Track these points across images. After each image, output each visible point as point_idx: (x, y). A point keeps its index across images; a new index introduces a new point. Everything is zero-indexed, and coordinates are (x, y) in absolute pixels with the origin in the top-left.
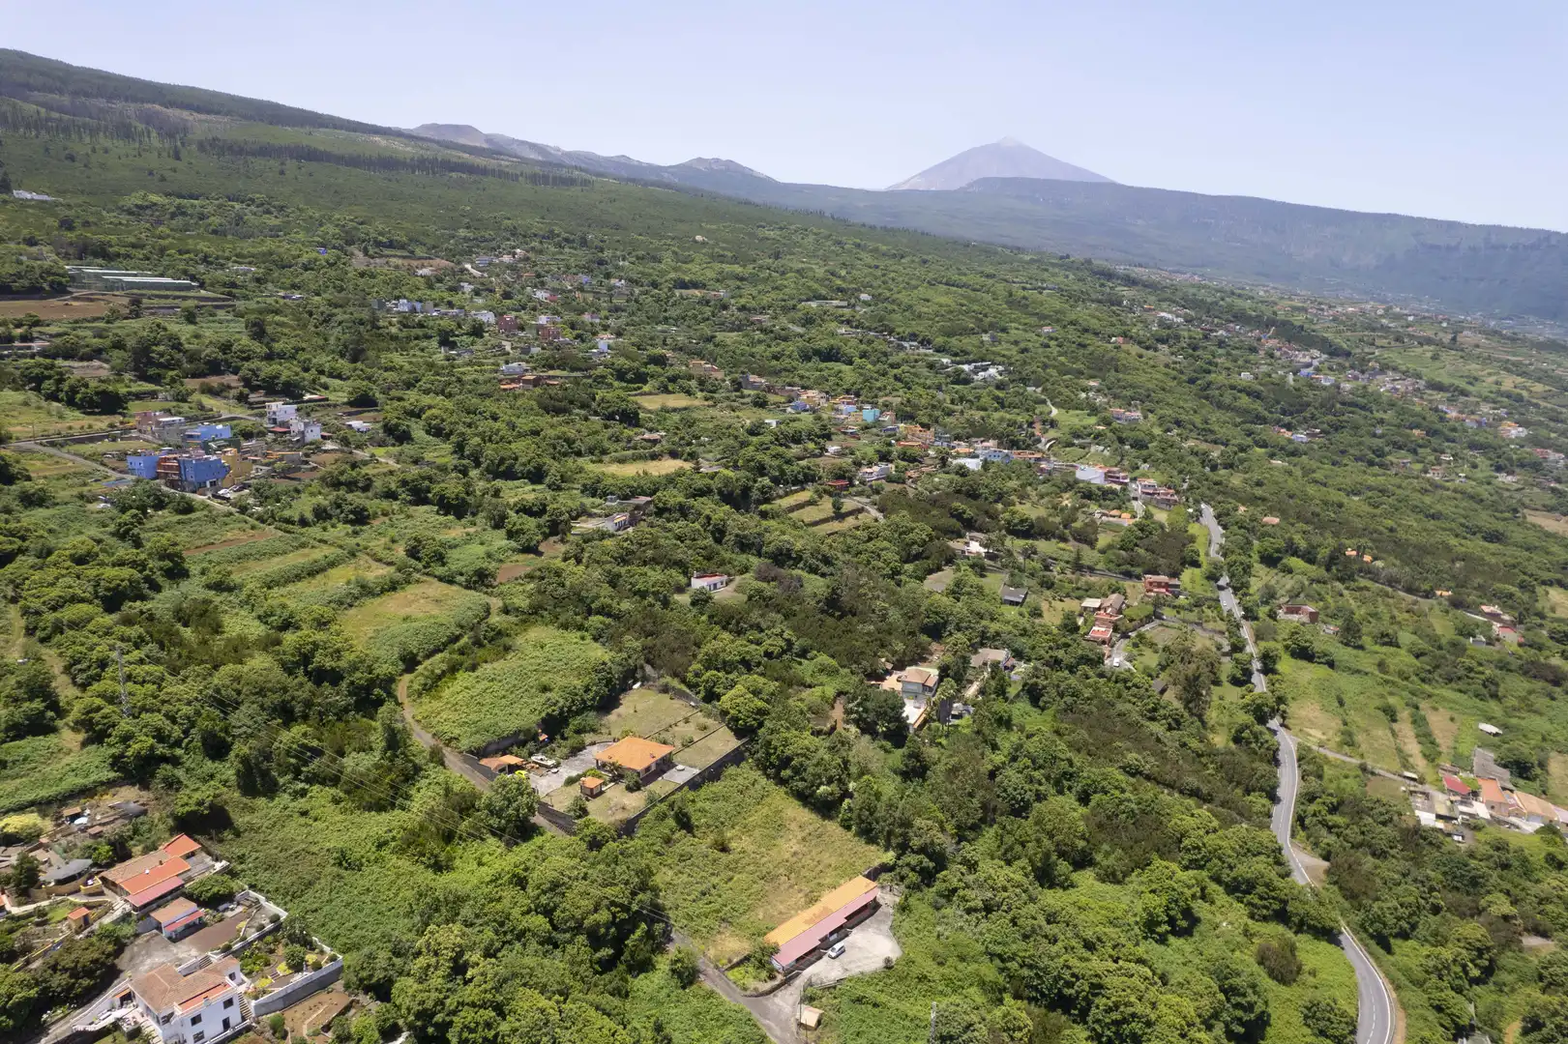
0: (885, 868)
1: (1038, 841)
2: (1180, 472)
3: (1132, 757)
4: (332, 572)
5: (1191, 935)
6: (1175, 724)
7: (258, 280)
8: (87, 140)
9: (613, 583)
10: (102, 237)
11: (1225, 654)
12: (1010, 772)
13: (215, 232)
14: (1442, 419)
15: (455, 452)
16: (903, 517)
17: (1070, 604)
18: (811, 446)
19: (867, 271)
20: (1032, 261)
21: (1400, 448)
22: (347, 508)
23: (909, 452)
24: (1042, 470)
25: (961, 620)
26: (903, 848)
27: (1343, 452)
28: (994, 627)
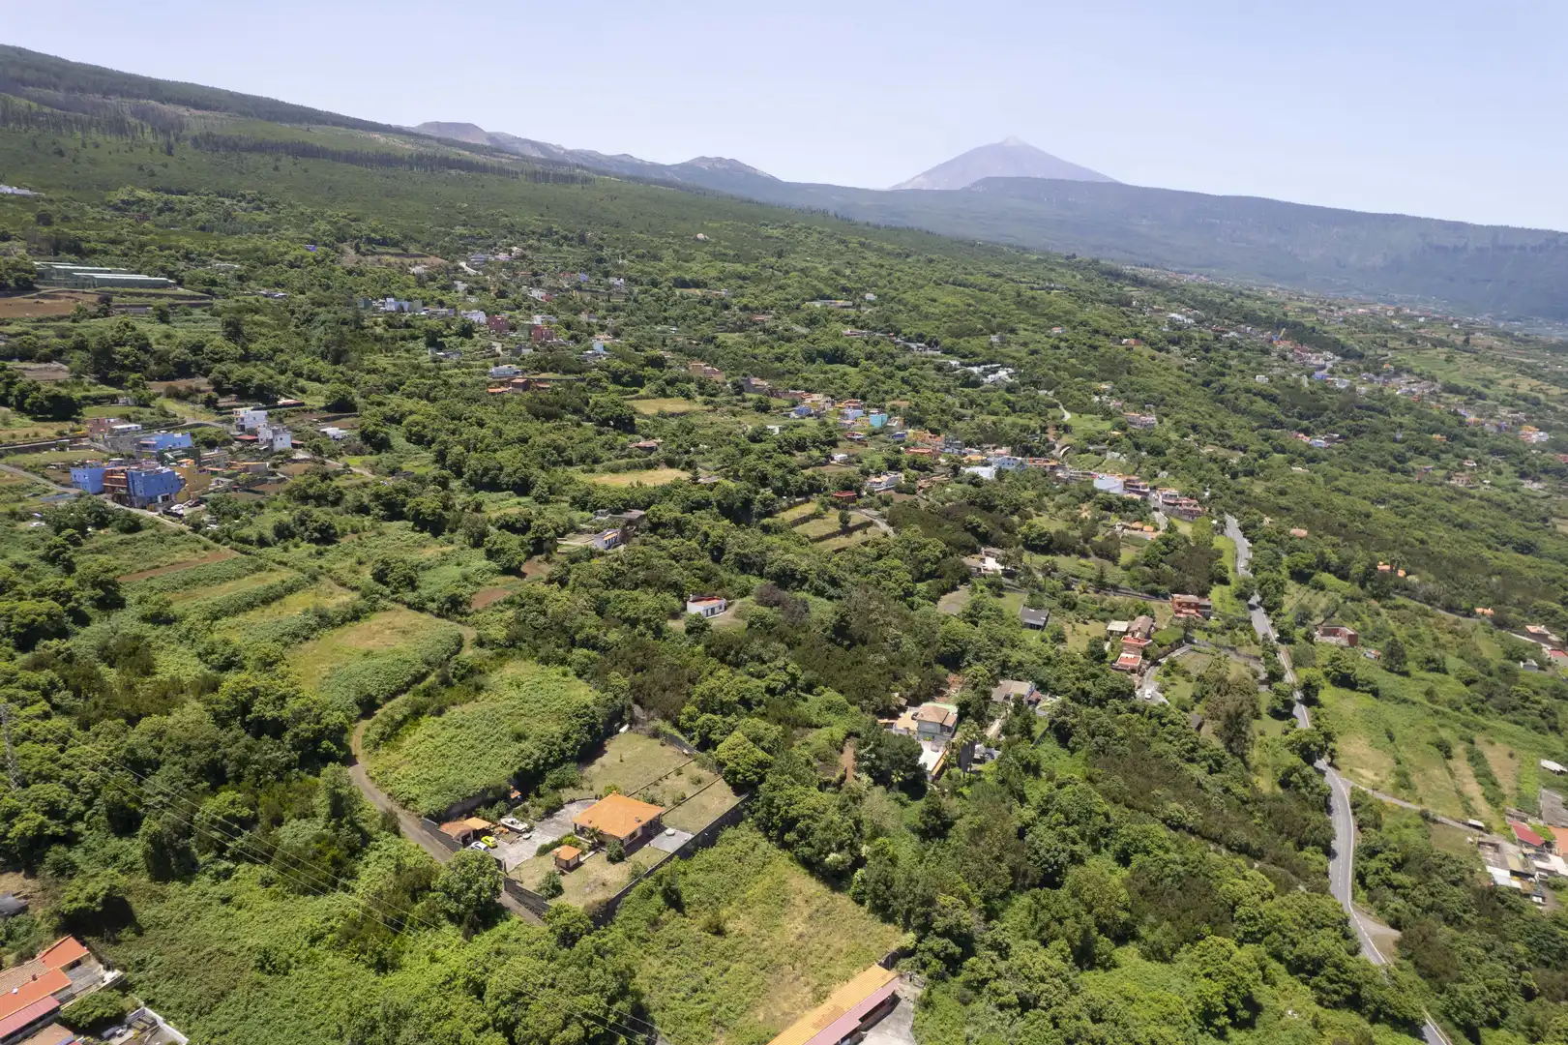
0: (905, 953)
1: (1076, 915)
2: (1200, 481)
3: (1173, 808)
4: (290, 599)
5: (1254, 1027)
6: (1216, 767)
7: (240, 278)
8: (79, 134)
9: (600, 612)
10: (79, 233)
11: (1262, 683)
12: (1040, 829)
13: (202, 229)
14: (1461, 423)
15: (436, 461)
16: (914, 532)
17: (1096, 629)
18: (816, 453)
19: (872, 269)
20: (1039, 261)
21: (1422, 453)
22: (312, 525)
23: (919, 460)
24: (1058, 479)
25: (980, 649)
26: (925, 929)
27: (1364, 458)
28: (1016, 656)
